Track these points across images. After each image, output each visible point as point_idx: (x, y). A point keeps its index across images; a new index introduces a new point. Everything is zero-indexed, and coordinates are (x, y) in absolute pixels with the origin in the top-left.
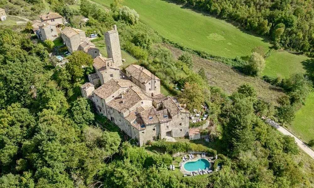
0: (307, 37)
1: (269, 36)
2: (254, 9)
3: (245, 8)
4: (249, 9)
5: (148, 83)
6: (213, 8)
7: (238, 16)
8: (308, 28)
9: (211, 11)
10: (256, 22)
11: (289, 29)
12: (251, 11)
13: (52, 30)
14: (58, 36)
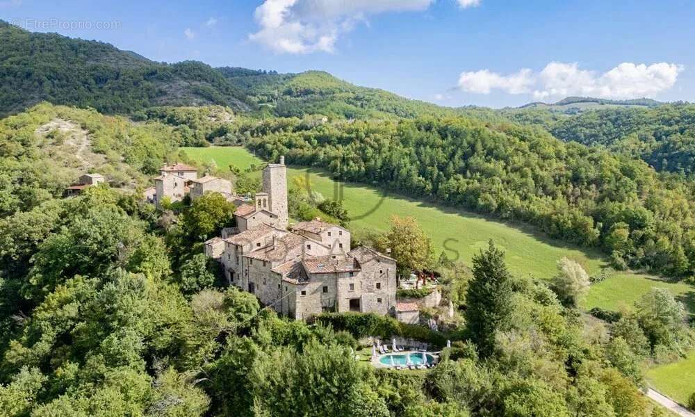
0: (680, 247)
1: (600, 246)
2: (565, 202)
3: (546, 201)
4: (553, 202)
5: (326, 232)
6: (481, 202)
7: (532, 214)
8: (680, 231)
9: (478, 208)
10: (570, 221)
11: (640, 233)
12: (558, 204)
13: (176, 184)
14: (183, 195)
